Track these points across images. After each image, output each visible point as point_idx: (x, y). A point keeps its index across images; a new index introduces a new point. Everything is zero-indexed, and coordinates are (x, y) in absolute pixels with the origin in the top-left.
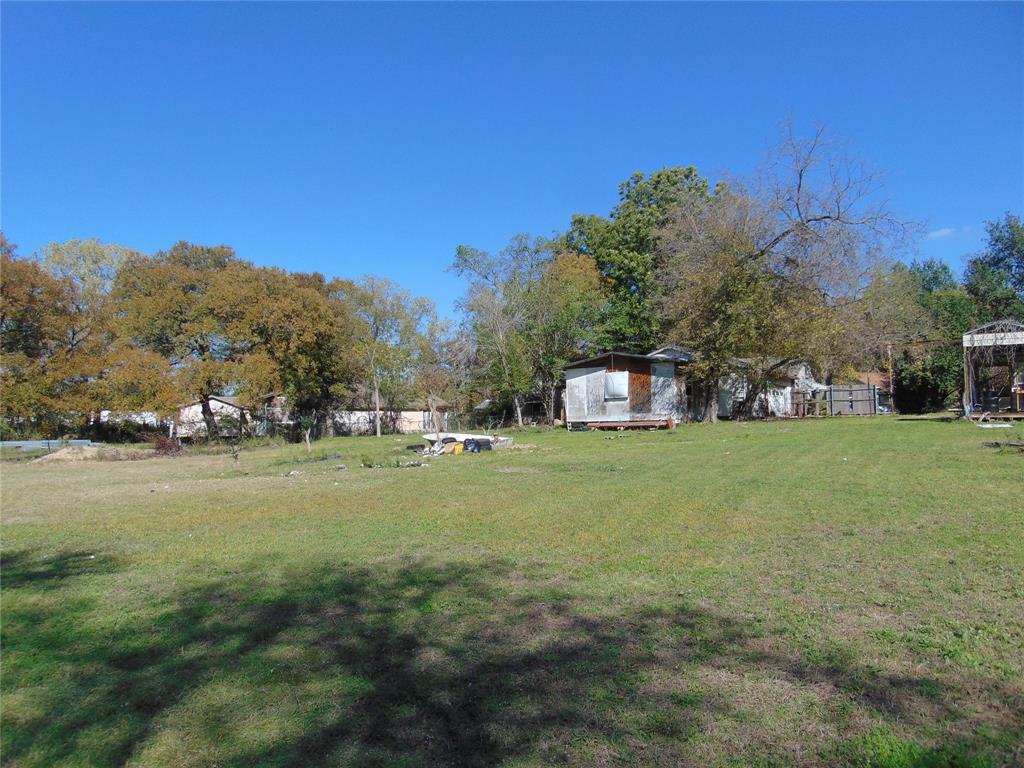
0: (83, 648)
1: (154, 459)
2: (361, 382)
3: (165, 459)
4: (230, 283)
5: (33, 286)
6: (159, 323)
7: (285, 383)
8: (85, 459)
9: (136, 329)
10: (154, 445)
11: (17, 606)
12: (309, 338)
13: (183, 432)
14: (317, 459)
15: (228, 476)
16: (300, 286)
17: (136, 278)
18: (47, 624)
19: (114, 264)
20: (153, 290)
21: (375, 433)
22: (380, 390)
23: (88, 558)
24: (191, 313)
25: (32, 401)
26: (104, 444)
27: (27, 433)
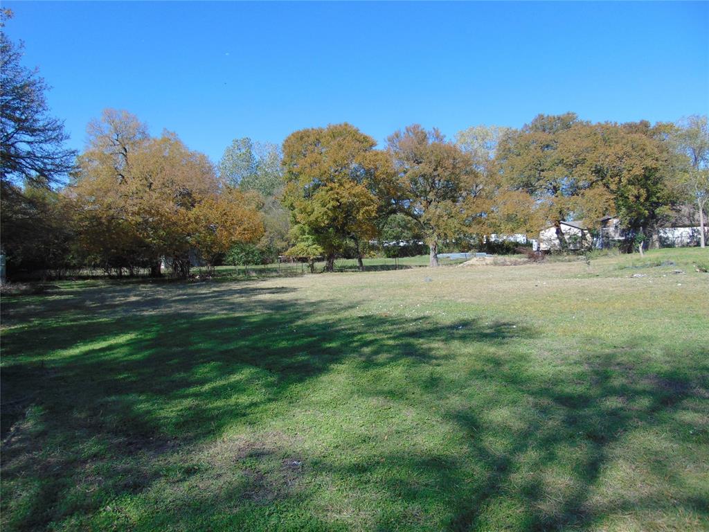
0: (535, 387)
1: (528, 265)
2: (683, 204)
3: (535, 265)
4: (574, 140)
5: (454, 159)
6: (526, 174)
7: (618, 208)
8: (487, 264)
9: (512, 179)
10: (527, 255)
11: (484, 353)
12: (638, 171)
13: (544, 247)
14: (651, 266)
15: (583, 277)
16: (628, 133)
17: (511, 146)
18: (507, 367)
19: (494, 139)
20: (522, 151)
21: (698, 244)
22: (703, 210)
23: (512, 327)
24: (548, 165)
25: (456, 229)
26: (496, 255)
27: (451, 248)
